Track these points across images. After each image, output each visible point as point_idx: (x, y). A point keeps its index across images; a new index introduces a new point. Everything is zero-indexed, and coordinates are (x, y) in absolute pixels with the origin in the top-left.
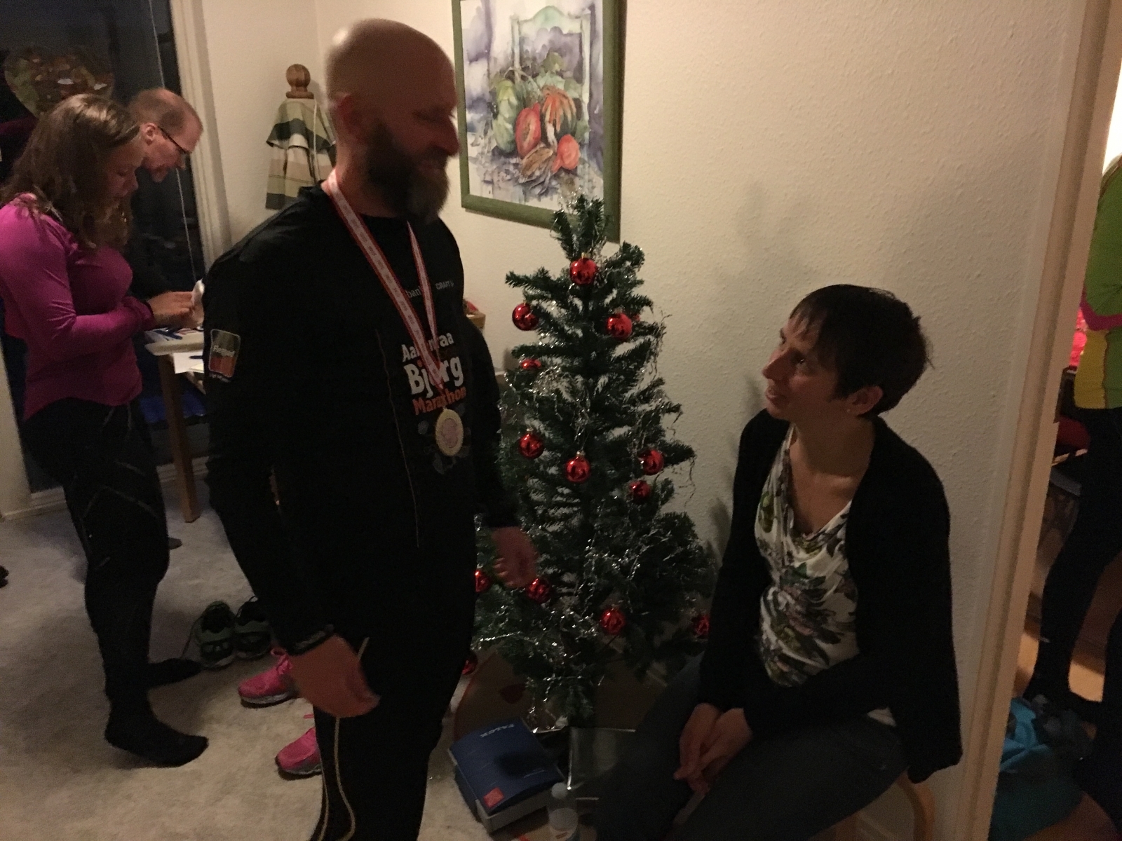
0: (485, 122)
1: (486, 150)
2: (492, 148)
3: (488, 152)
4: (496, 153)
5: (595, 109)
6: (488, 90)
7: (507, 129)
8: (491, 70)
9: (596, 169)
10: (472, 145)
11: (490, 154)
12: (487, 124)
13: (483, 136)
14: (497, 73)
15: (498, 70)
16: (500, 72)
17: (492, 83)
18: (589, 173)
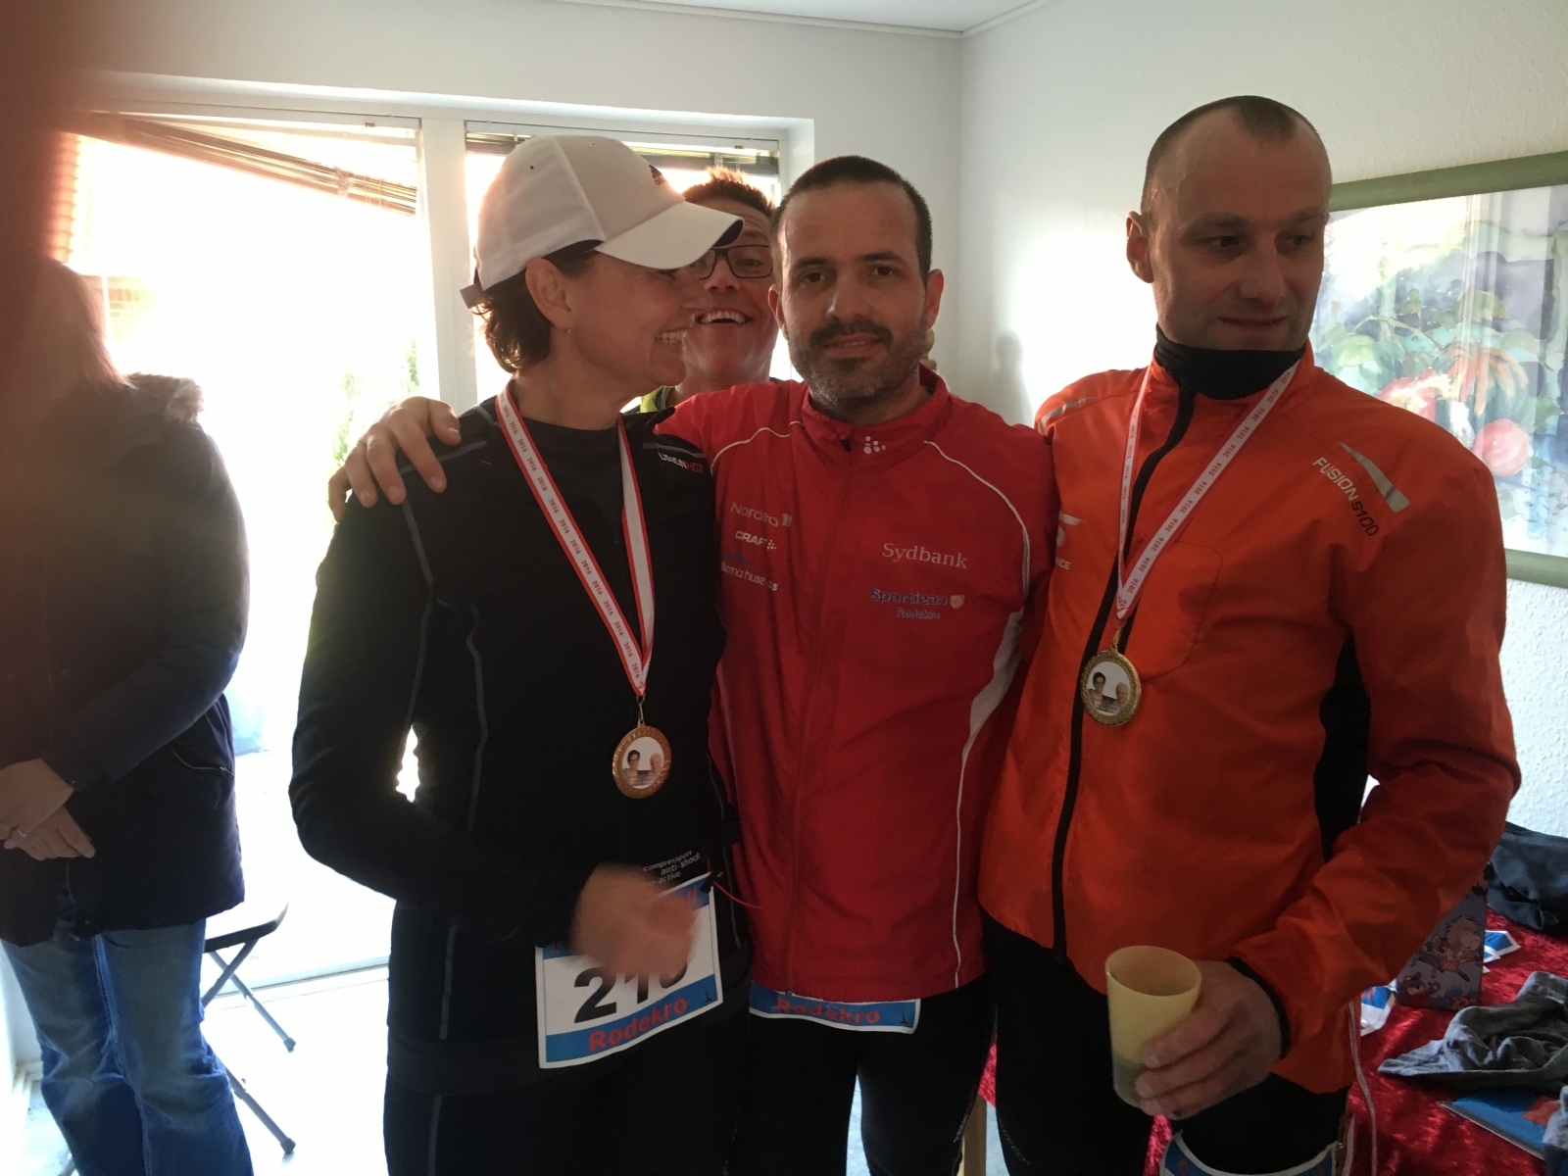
14: (1338, 325)
15: (1342, 321)
16: (1346, 324)
17: (1323, 341)
18: (1551, 483)
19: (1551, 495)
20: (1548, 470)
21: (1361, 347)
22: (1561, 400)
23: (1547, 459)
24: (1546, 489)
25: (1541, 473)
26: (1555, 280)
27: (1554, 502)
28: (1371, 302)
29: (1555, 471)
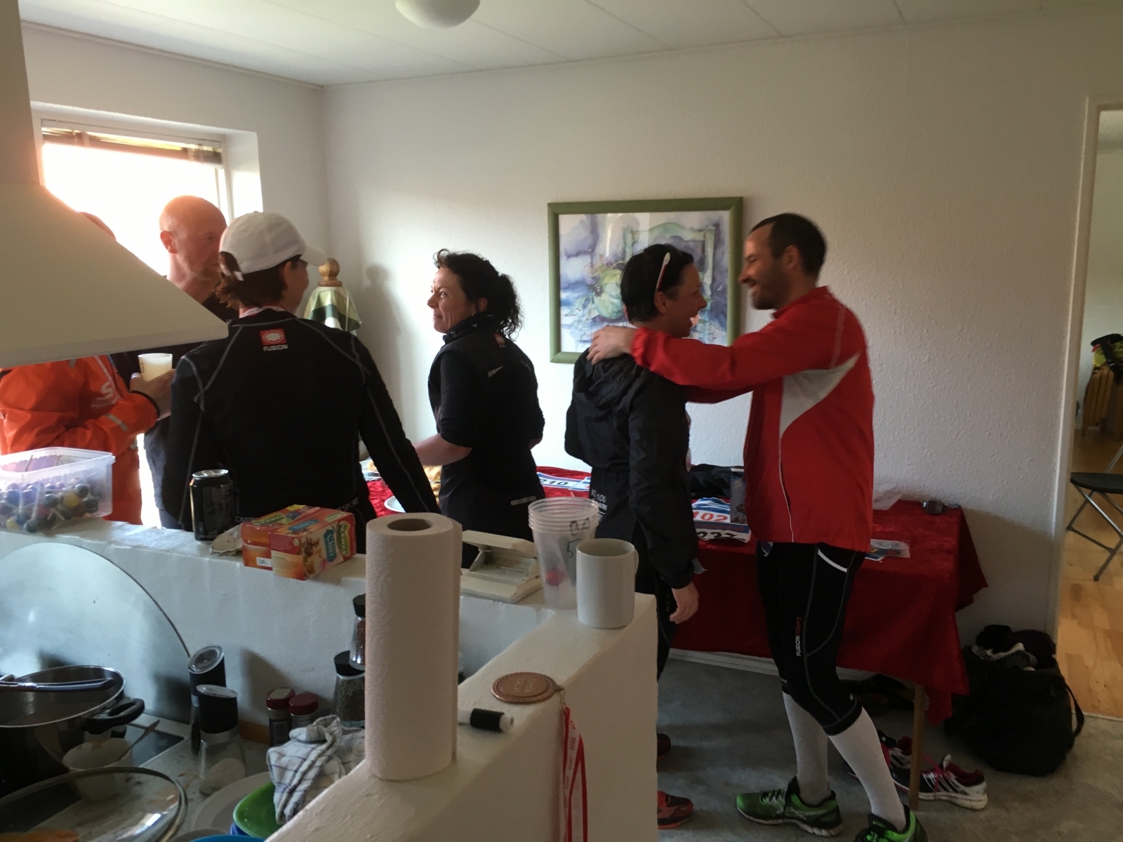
0: (585, 299)
1: (584, 319)
2: (593, 317)
3: (587, 319)
4: (597, 320)
5: (718, 288)
6: (591, 276)
7: (612, 303)
8: (594, 263)
9: (718, 326)
10: (566, 315)
11: (590, 321)
12: (587, 300)
13: (581, 308)
14: (603, 265)
15: (605, 263)
16: (607, 264)
17: (595, 272)
18: (709, 329)
19: (710, 334)
20: (708, 324)
21: (615, 275)
22: (712, 295)
23: (707, 320)
24: (707, 332)
25: (705, 325)
26: (706, 249)
27: (711, 336)
28: (620, 255)
29: (710, 324)
